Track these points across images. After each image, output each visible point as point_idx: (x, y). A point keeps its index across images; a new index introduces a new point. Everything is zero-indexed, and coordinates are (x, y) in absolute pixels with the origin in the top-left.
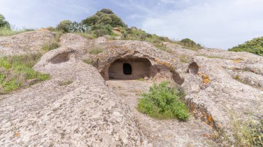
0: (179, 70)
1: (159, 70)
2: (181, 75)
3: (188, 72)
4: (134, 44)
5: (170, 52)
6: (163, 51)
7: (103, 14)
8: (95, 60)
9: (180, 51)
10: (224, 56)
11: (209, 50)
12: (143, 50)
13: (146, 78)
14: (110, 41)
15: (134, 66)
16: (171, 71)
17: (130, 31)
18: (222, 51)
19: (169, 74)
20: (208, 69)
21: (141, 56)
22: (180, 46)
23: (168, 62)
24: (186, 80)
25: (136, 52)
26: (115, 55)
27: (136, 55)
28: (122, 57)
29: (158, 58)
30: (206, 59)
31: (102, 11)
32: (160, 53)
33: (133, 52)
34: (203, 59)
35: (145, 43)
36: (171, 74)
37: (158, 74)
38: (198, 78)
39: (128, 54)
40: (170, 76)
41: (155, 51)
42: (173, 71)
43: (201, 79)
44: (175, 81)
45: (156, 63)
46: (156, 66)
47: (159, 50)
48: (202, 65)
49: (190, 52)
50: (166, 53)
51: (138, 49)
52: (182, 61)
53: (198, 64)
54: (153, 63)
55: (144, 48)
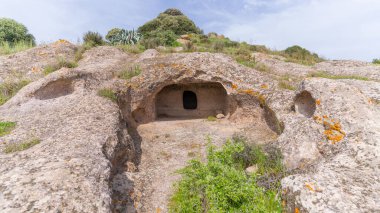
0: (275, 105)
1: (240, 104)
2: (278, 116)
3: (293, 109)
4: (198, 59)
5: (262, 70)
6: (250, 69)
7: (168, 17)
8: (124, 90)
9: (282, 67)
10: (368, 74)
11: (335, 63)
12: (213, 69)
13: (220, 115)
14: (163, 56)
15: (201, 95)
16: (261, 106)
17: (205, 39)
18: (363, 64)
19: (258, 110)
20: (338, 107)
21: (208, 78)
22: (282, 58)
23: (255, 89)
24: (288, 127)
25: (199, 72)
26: (161, 78)
27: (200, 77)
28: (175, 81)
29: (239, 81)
30: (333, 84)
31: (166, 12)
32: (244, 72)
33: (194, 72)
34: (326, 85)
35: (218, 56)
36: (261, 110)
37: (239, 110)
38: (314, 125)
39: (185, 76)
40: (260, 115)
41: (234, 69)
42: (264, 106)
43: (322, 130)
44: (269, 125)
45: (234, 91)
46: (234, 96)
47: (243, 67)
48: (323, 98)
49: (300, 69)
50: (253, 71)
51: (203, 67)
52: (283, 86)
53: (314, 96)
54: (229, 91)
55: (215, 65)
